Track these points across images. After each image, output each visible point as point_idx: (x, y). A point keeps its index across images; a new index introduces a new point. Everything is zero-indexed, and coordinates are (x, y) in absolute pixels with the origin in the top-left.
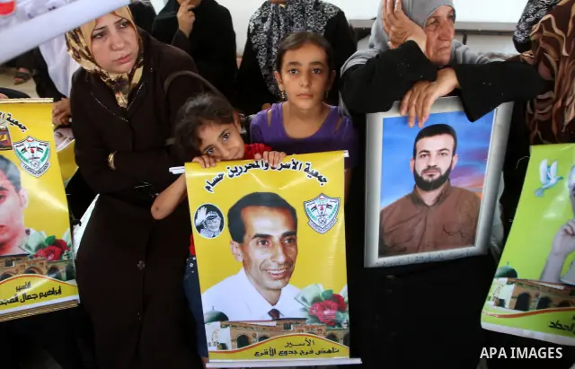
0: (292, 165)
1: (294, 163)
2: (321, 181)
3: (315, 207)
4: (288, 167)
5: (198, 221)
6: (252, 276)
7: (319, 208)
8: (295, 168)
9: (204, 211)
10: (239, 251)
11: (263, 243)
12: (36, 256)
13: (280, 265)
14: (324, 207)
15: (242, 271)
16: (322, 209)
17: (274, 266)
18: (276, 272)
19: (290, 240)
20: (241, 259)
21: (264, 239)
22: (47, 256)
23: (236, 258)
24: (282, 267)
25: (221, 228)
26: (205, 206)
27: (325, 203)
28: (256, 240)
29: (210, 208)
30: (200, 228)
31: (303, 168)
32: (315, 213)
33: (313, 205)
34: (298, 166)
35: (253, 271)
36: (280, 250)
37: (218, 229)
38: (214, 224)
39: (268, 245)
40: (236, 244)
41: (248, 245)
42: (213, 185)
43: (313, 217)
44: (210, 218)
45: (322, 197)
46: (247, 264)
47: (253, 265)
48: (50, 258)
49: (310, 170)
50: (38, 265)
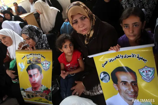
0: (132, 56)
1: (133, 55)
2: (144, 61)
3: (144, 72)
4: (131, 56)
5: (101, 78)
6: (122, 96)
7: (145, 72)
8: (133, 57)
9: (102, 74)
10: (116, 87)
11: (125, 84)
12: (43, 92)
13: (132, 92)
14: (148, 71)
15: (118, 94)
16: (147, 72)
17: (130, 92)
18: (131, 94)
19: (135, 84)
20: (117, 90)
21: (125, 83)
22: (46, 93)
23: (116, 89)
24: (133, 93)
25: (109, 79)
26: (103, 72)
27: (148, 70)
28: (122, 83)
29: (104, 73)
30: (102, 80)
31: (136, 57)
32: (144, 74)
33: (143, 71)
34: (134, 56)
35: (122, 94)
36: (131, 87)
37: (108, 80)
38: (106, 78)
39: (127, 85)
40: (115, 85)
41: (119, 85)
42: (104, 65)
43: (143, 75)
44: (105, 76)
45: (146, 67)
46: (120, 91)
47: (122, 92)
48: (46, 94)
49: (139, 57)
50: (43, 95)
